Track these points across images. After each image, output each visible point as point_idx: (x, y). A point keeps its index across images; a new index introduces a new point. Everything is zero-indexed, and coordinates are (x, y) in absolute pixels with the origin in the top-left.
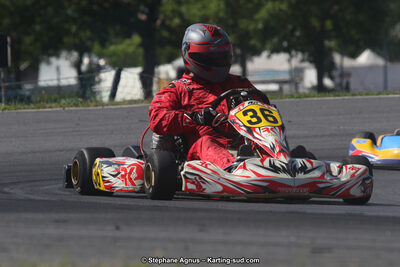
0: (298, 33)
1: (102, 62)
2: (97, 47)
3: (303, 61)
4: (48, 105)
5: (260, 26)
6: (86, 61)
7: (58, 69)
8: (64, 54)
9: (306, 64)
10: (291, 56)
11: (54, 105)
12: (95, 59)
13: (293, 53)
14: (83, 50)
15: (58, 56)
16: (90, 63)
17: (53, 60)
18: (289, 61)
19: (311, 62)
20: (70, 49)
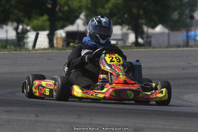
0: (126, 16)
1: (28, 28)
2: (26, 20)
3: (128, 29)
4: (2, 50)
5: (108, 11)
6: (21, 27)
7: (7, 31)
8: (10, 23)
9: (130, 31)
10: (123, 27)
11: (5, 50)
12: (25, 26)
13: (124, 25)
14: (19, 22)
15: (7, 24)
16: (23, 29)
17: (4, 26)
18: (121, 30)
19: (132, 30)
20: (13, 21)
